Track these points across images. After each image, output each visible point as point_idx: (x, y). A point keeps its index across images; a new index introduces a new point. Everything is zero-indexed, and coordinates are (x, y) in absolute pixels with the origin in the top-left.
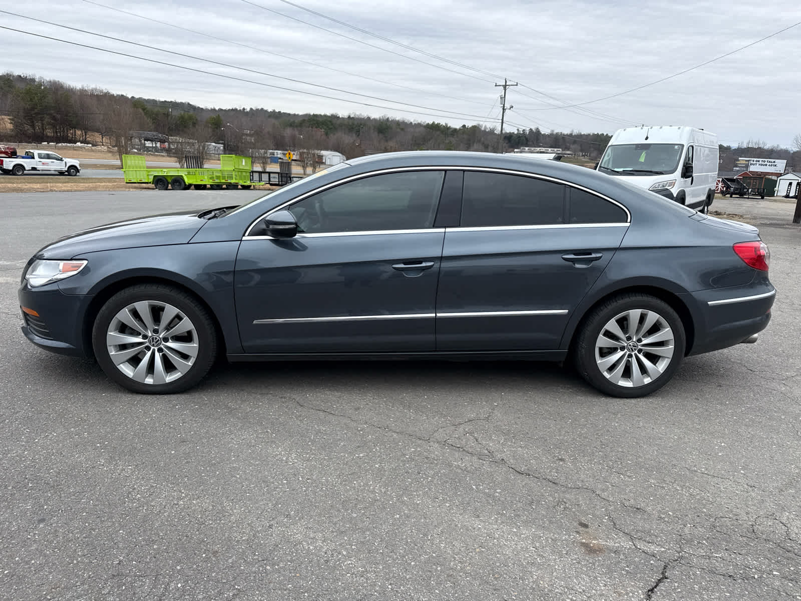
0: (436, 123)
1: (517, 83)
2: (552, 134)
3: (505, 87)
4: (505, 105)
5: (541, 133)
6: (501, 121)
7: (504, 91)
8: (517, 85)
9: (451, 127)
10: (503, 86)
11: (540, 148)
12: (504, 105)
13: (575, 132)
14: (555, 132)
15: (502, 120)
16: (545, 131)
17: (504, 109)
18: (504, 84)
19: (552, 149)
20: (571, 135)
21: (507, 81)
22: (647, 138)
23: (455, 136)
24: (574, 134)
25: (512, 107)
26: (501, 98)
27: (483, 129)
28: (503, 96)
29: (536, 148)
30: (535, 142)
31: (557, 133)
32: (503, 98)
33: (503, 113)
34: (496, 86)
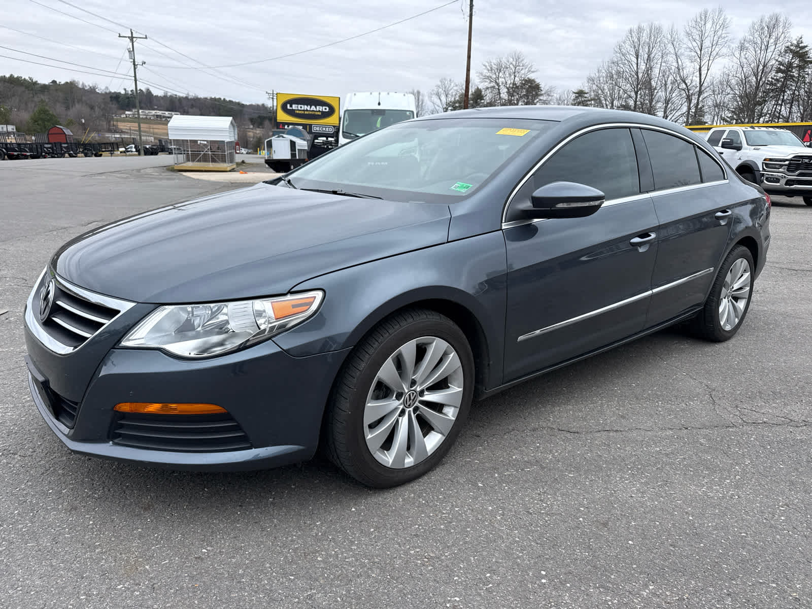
0: (16, 76)
1: (146, 36)
2: (165, 97)
3: (132, 38)
4: (136, 60)
5: (153, 95)
6: (133, 78)
7: (131, 44)
8: (146, 38)
9: (39, 82)
10: (129, 37)
11: (156, 111)
12: (134, 60)
13: (192, 95)
14: (169, 94)
15: (135, 76)
16: (157, 92)
17: (134, 64)
18: (130, 36)
19: (170, 113)
20: (186, 98)
21: (134, 33)
22: (379, 104)
23: (46, 93)
24: (190, 97)
25: (145, 63)
26: (129, 51)
27: (80, 86)
28: (131, 50)
29: (151, 111)
30: (149, 105)
31: (171, 96)
32: (132, 52)
33: (135, 69)
34: (120, 36)
